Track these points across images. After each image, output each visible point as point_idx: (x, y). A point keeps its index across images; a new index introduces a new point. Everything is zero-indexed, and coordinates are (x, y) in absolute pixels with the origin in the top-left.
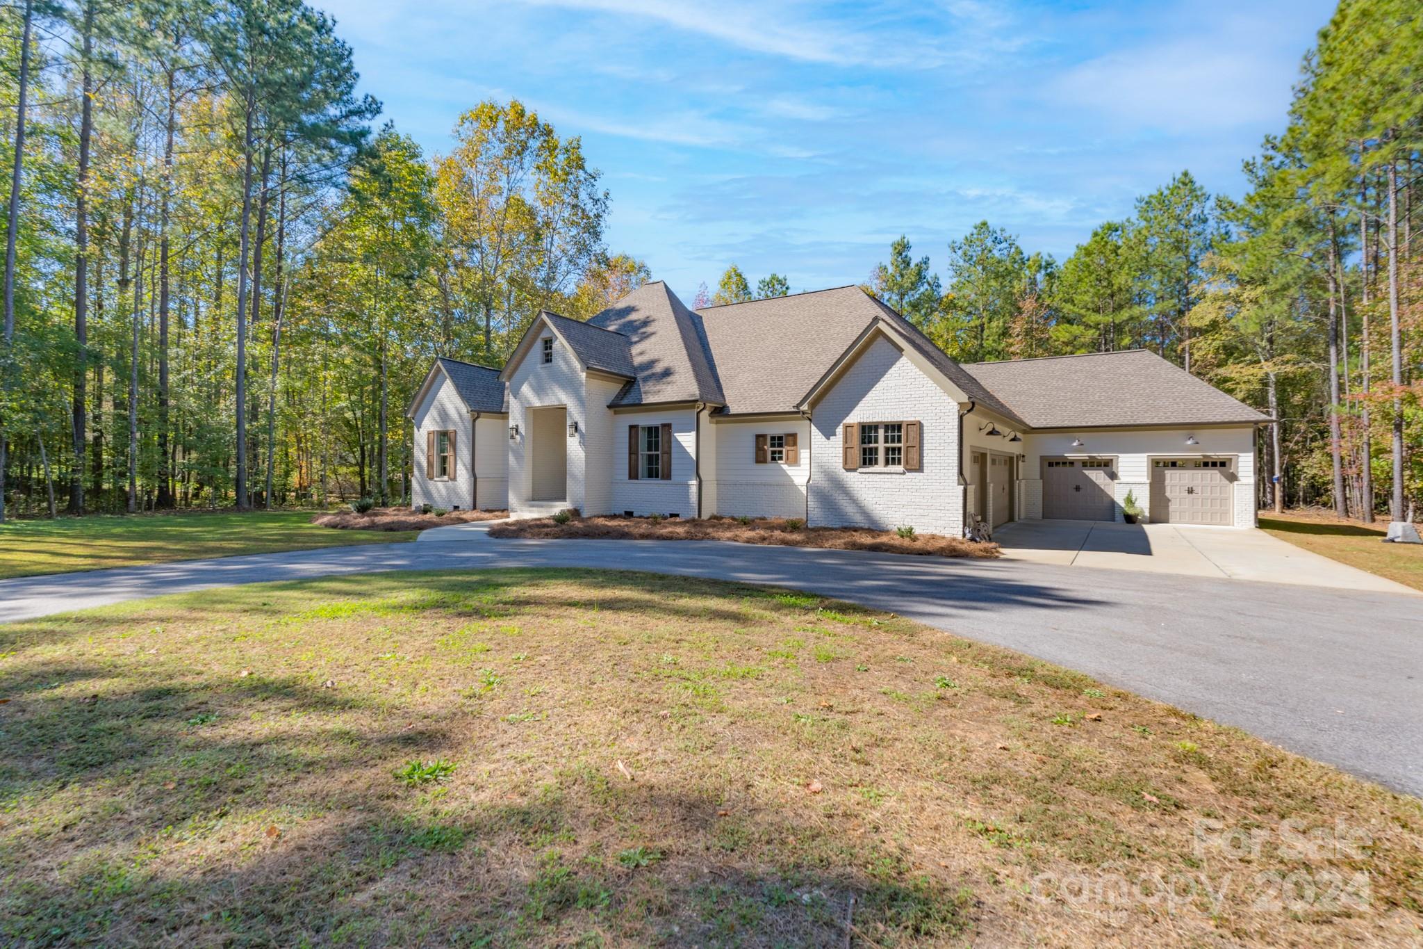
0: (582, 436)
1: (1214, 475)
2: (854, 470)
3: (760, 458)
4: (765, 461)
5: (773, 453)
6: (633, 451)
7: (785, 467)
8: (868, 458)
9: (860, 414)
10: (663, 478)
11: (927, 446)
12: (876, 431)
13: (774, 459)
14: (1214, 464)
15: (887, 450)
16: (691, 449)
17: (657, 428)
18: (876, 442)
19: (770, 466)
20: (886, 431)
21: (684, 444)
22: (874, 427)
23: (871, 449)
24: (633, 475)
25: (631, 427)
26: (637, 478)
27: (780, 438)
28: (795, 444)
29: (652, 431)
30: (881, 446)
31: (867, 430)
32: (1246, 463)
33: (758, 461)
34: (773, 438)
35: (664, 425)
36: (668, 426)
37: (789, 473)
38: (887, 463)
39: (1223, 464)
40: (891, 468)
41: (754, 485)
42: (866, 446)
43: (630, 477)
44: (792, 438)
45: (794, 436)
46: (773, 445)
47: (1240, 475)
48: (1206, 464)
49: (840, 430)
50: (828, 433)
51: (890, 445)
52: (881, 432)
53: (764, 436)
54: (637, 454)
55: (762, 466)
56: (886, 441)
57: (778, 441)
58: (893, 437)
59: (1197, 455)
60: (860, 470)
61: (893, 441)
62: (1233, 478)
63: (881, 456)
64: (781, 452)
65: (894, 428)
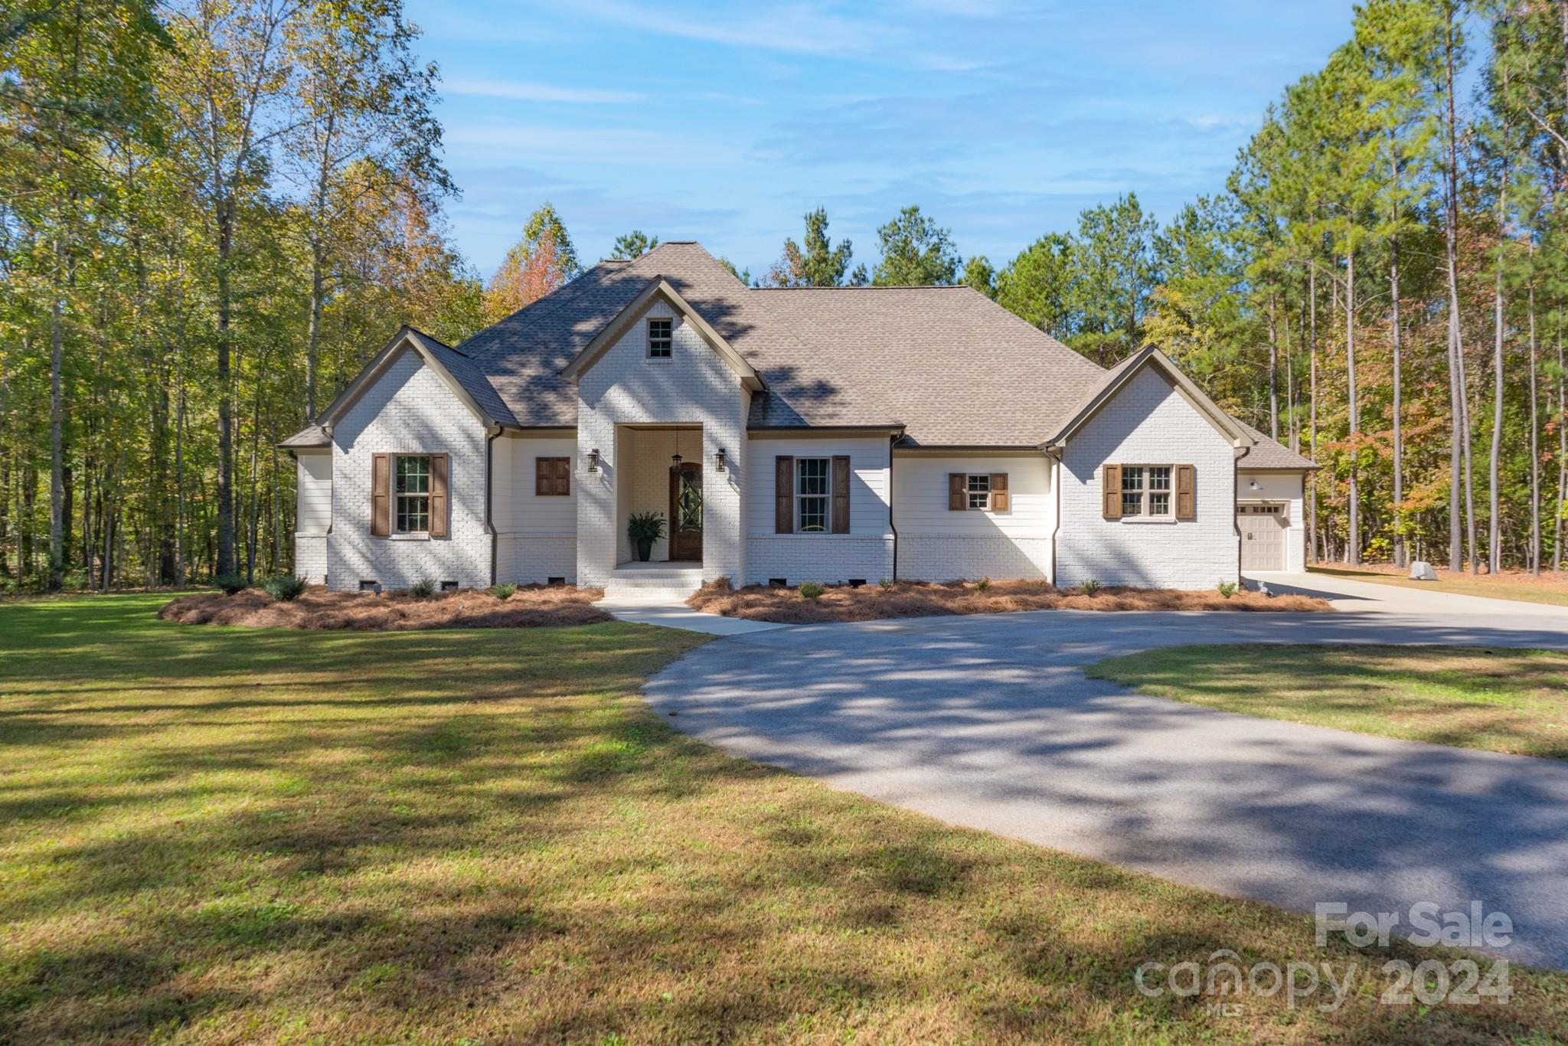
0: (734, 469)
1: (1269, 520)
2: (1117, 519)
3: (956, 503)
4: (963, 508)
5: (973, 497)
6: (782, 493)
7: (991, 515)
8: (1130, 504)
9: (1124, 454)
10: (836, 531)
11: (1201, 493)
12: (1140, 475)
13: (973, 505)
14: (1269, 510)
15: (1152, 496)
16: (883, 492)
17: (824, 462)
18: (1140, 486)
19: (970, 513)
20: (1152, 475)
21: (870, 485)
22: (1139, 470)
23: (1132, 495)
24: (783, 526)
25: (780, 459)
26: (790, 531)
27: (984, 479)
28: (1005, 487)
29: (814, 467)
30: (1146, 491)
31: (1130, 474)
32: (1295, 509)
33: (952, 508)
34: (973, 479)
35: (837, 458)
36: (844, 461)
37: (997, 522)
38: (1151, 513)
39: (1276, 510)
40: (1156, 518)
41: (949, 538)
42: (1128, 491)
43: (779, 530)
44: (1001, 481)
45: (1004, 477)
46: (972, 488)
47: (1291, 520)
48: (1263, 510)
49: (1099, 472)
50: (1084, 475)
51: (1156, 491)
52: (1146, 476)
53: (962, 476)
54: (790, 497)
55: (956, 514)
56: (1152, 486)
57: (981, 482)
58: (1159, 482)
59: (1257, 501)
60: (1124, 519)
61: (1159, 487)
62: (1285, 523)
63: (1145, 502)
64: (984, 497)
65: (1160, 472)
